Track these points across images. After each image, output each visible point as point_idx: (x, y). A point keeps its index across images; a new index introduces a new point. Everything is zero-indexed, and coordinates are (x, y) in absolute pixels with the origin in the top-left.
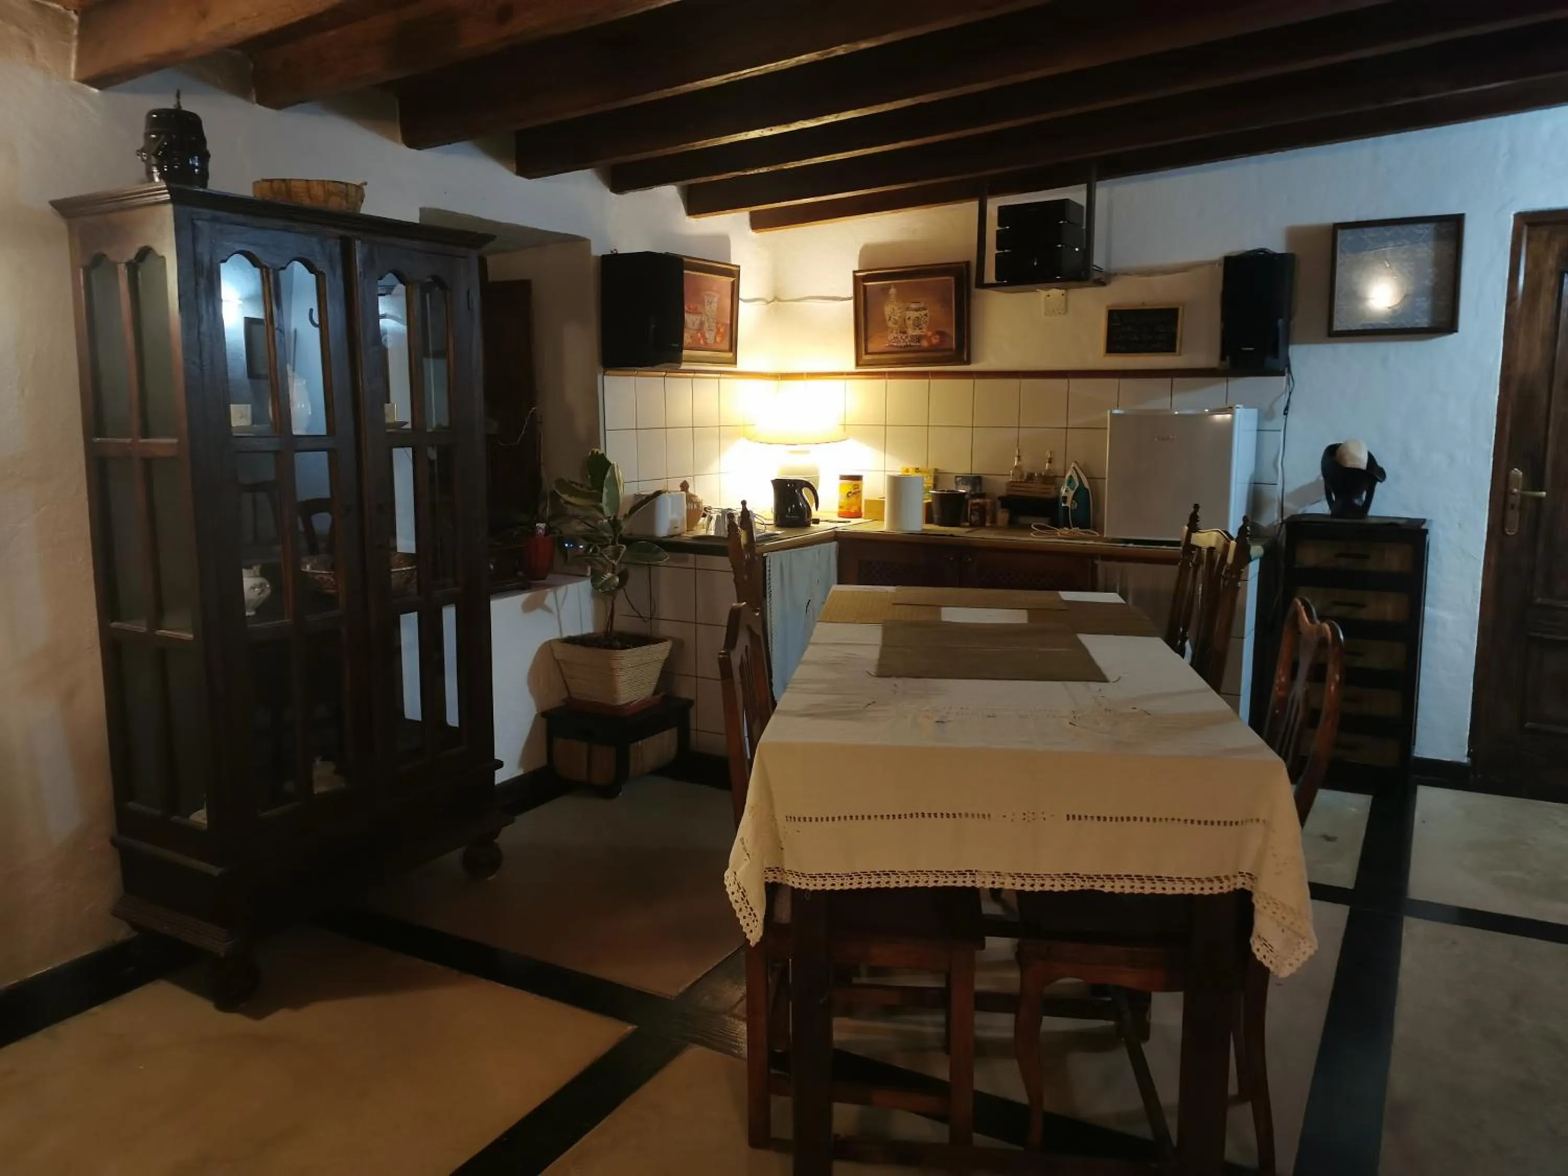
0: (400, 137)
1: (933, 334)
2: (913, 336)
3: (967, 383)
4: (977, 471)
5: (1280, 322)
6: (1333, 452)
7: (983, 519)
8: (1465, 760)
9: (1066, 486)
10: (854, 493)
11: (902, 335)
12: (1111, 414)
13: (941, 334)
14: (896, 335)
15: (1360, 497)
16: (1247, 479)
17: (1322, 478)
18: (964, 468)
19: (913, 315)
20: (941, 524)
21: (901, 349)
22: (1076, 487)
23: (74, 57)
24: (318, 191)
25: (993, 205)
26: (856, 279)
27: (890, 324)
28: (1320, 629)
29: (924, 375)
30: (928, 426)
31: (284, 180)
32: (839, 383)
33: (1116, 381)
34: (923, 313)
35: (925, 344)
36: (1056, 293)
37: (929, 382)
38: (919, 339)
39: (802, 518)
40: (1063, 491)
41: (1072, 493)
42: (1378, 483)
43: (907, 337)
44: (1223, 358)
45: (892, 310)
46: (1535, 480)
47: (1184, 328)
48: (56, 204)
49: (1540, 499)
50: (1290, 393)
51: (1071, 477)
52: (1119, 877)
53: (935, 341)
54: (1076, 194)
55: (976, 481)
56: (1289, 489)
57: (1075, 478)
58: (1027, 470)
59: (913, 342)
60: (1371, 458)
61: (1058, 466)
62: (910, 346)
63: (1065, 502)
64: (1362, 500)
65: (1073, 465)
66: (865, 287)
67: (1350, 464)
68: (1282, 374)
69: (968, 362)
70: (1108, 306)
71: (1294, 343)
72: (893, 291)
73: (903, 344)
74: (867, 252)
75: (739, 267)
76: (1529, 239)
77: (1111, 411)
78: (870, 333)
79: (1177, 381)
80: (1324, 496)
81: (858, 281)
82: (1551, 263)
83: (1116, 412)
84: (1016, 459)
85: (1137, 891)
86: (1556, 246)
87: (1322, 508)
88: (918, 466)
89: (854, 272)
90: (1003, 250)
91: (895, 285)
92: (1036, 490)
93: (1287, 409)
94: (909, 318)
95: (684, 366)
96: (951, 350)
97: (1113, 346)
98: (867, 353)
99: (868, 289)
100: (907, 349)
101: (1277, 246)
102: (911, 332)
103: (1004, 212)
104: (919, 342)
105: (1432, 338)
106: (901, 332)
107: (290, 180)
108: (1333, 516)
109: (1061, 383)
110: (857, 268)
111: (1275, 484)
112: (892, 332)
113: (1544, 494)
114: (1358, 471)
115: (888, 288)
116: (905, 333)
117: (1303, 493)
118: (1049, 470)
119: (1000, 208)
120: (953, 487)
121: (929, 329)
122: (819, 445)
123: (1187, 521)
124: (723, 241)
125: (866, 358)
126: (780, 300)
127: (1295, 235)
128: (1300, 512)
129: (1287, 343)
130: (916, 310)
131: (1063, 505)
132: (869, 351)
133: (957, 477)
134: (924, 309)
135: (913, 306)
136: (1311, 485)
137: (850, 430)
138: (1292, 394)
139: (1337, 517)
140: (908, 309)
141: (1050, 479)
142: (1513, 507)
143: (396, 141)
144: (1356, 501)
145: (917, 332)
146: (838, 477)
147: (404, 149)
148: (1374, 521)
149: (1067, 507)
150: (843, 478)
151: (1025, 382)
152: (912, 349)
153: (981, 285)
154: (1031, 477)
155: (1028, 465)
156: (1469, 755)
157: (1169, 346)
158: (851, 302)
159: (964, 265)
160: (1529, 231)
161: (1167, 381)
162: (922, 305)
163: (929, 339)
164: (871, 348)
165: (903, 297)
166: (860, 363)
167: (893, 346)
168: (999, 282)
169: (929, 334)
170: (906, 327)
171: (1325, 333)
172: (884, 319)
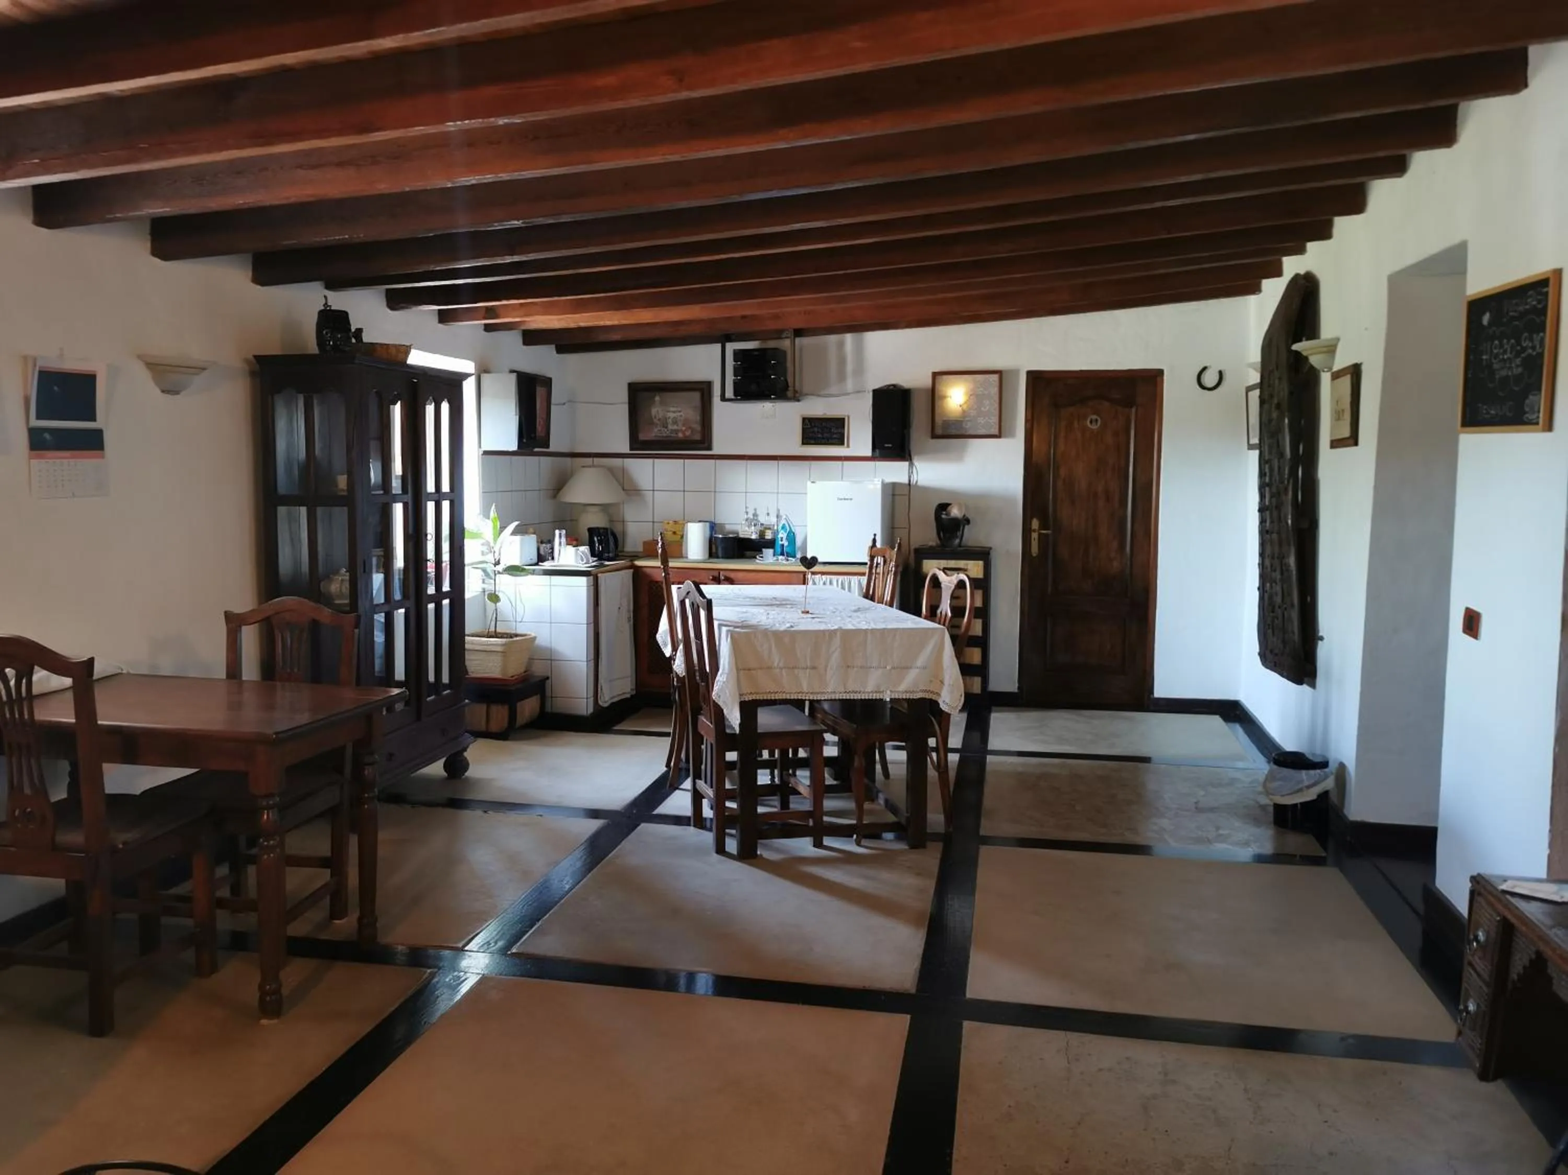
1: (687, 429)
2: (672, 430)
3: (711, 463)
4: (719, 521)
5: (906, 430)
6: (940, 508)
8: (1017, 691)
9: (781, 530)
11: (664, 429)
13: (693, 430)
14: (659, 429)
15: (956, 533)
19: (672, 415)
21: (662, 439)
22: (788, 531)
25: (731, 347)
26: (630, 389)
27: (656, 421)
29: (680, 457)
30: (684, 491)
32: (618, 462)
33: (807, 463)
34: (679, 414)
35: (681, 435)
36: (769, 405)
37: (683, 463)
38: (676, 432)
40: (779, 534)
41: (785, 534)
42: (967, 527)
43: (667, 430)
44: (873, 451)
45: (658, 411)
46: (1044, 526)
47: (850, 431)
48: (255, 357)
49: (1047, 535)
50: (911, 472)
51: (784, 525)
53: (688, 433)
54: (783, 344)
57: (787, 525)
59: (673, 433)
60: (963, 513)
61: (774, 519)
62: (671, 436)
63: (782, 540)
64: (957, 535)
65: (785, 516)
66: (636, 396)
67: (951, 515)
68: (907, 462)
69: (709, 449)
70: (802, 415)
72: (657, 398)
73: (665, 435)
75: (549, 378)
76: (1035, 386)
78: (640, 426)
79: (846, 464)
81: (634, 393)
84: (746, 513)
86: (1049, 390)
89: (629, 385)
90: (737, 377)
91: (659, 396)
93: (910, 482)
94: (668, 416)
95: (540, 449)
96: (697, 440)
97: (806, 441)
98: (638, 441)
99: (638, 397)
100: (667, 439)
102: (671, 427)
103: (738, 354)
104: (677, 434)
106: (663, 427)
109: (773, 463)
110: (630, 382)
112: (656, 427)
113: (1049, 532)
114: (956, 520)
115: (654, 396)
116: (666, 427)
119: (735, 351)
121: (683, 425)
125: (638, 444)
126: (573, 402)
129: (909, 442)
130: (675, 412)
131: (780, 543)
132: (640, 438)
134: (680, 412)
135: (672, 409)
137: (629, 494)
138: (913, 473)
139: (943, 546)
140: (668, 411)
141: (767, 527)
142: (1033, 539)
145: (675, 427)
149: (782, 545)
151: (749, 462)
152: (671, 438)
153: (723, 399)
156: (1019, 688)
157: (840, 442)
158: (628, 405)
159: (706, 383)
160: (1034, 382)
161: (840, 463)
162: (678, 409)
163: (683, 432)
164: (642, 436)
165: (663, 402)
166: (633, 447)
167: (657, 436)
168: (733, 397)
169: (684, 428)
170: (667, 424)
171: (930, 434)
172: (651, 417)
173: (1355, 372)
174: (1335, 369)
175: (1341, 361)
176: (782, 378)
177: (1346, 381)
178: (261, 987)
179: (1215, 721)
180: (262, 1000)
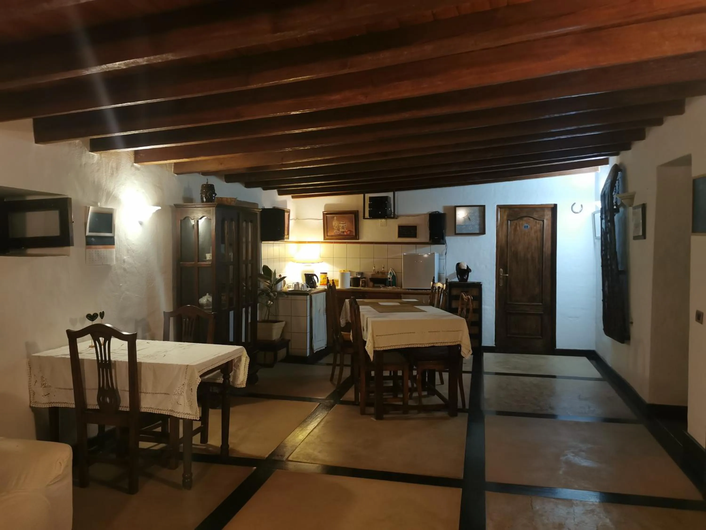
0: (224, 180)
1: (348, 231)
2: (342, 231)
3: (358, 245)
4: (361, 271)
5: (444, 231)
6: (458, 265)
7: (365, 284)
8: (494, 346)
9: (389, 275)
10: (325, 278)
11: (338, 231)
12: (403, 255)
13: (350, 231)
15: (465, 276)
16: (438, 273)
17: (456, 272)
18: (358, 270)
19: (341, 225)
20: (353, 286)
21: (337, 235)
22: (392, 275)
23: (173, 167)
24: (229, 200)
25: (368, 196)
26: (324, 214)
27: (334, 228)
28: (468, 297)
29: (345, 243)
31: (221, 198)
32: (318, 245)
33: (401, 245)
34: (345, 225)
35: (345, 233)
36: (383, 220)
37: (347, 245)
38: (343, 232)
39: (314, 285)
40: (389, 276)
41: (391, 276)
42: (470, 273)
43: (340, 231)
44: (430, 240)
45: (335, 223)
46: (505, 272)
47: (419, 231)
48: (174, 205)
49: (507, 276)
50: (446, 249)
51: (391, 272)
52: (438, 343)
53: (348, 233)
54: (390, 194)
55: (362, 274)
56: (448, 275)
58: (376, 271)
59: (342, 233)
60: (467, 266)
61: (386, 270)
63: (390, 279)
64: (466, 277)
65: (391, 269)
66: (326, 216)
67: (463, 268)
68: (444, 244)
69: (358, 239)
70: (398, 224)
71: (446, 236)
72: (335, 218)
73: (339, 234)
74: (326, 206)
75: (290, 210)
76: (500, 211)
77: (403, 254)
78: (328, 230)
79: (417, 245)
80: (456, 277)
81: (325, 215)
82: (505, 217)
83: (405, 254)
84: (374, 267)
85: (441, 345)
86: (506, 213)
87: (456, 280)
88: (344, 269)
89: (323, 212)
90: (370, 208)
91: (336, 217)
92: (380, 276)
93: (446, 253)
94: (340, 226)
95: (285, 240)
96: (353, 236)
97: (400, 236)
98: (327, 236)
99: (327, 217)
100: (339, 235)
101: (441, 211)
102: (341, 230)
103: (371, 198)
104: (343, 233)
105: (480, 235)
106: (338, 230)
107: (223, 198)
108: (459, 282)
109: (386, 246)
110: (324, 211)
111: (444, 273)
112: (335, 230)
113: (507, 275)
114: (465, 270)
115: (334, 217)
116: (339, 230)
117: (452, 276)
118: (383, 270)
120: (355, 276)
121: (346, 229)
122: (314, 264)
123: (432, 280)
124: (285, 202)
125: (327, 237)
126: (299, 219)
127: (445, 208)
128: (451, 281)
129: (445, 236)
130: (343, 224)
131: (389, 280)
132: (328, 235)
133: (356, 273)
134: (345, 223)
135: (341, 222)
136: (453, 274)
137: (324, 259)
138: (447, 249)
139: (461, 282)
140: (340, 223)
141: (383, 273)
142: (501, 278)
143: (223, 181)
144: (465, 277)
145: (343, 230)
146: (320, 273)
147: (225, 183)
148: (469, 283)
149: (390, 281)
150: (321, 273)
151: (375, 245)
152: (341, 235)
153: (364, 218)
154: (378, 272)
155: (377, 269)
156: (495, 344)
157: (415, 236)
158: (322, 220)
159: (357, 211)
160: (500, 210)
161: (415, 245)
162: (344, 222)
163: (347, 232)
164: (329, 234)
165: (338, 219)
166: (325, 239)
167: (335, 234)
168: (368, 217)
169: (347, 231)
170: (339, 229)
171: (454, 233)
172: (333, 226)
173: (644, 207)
174: (634, 205)
175: (637, 202)
176: (390, 209)
177: (640, 210)
178: (183, 475)
179: (584, 360)
180: (184, 481)
